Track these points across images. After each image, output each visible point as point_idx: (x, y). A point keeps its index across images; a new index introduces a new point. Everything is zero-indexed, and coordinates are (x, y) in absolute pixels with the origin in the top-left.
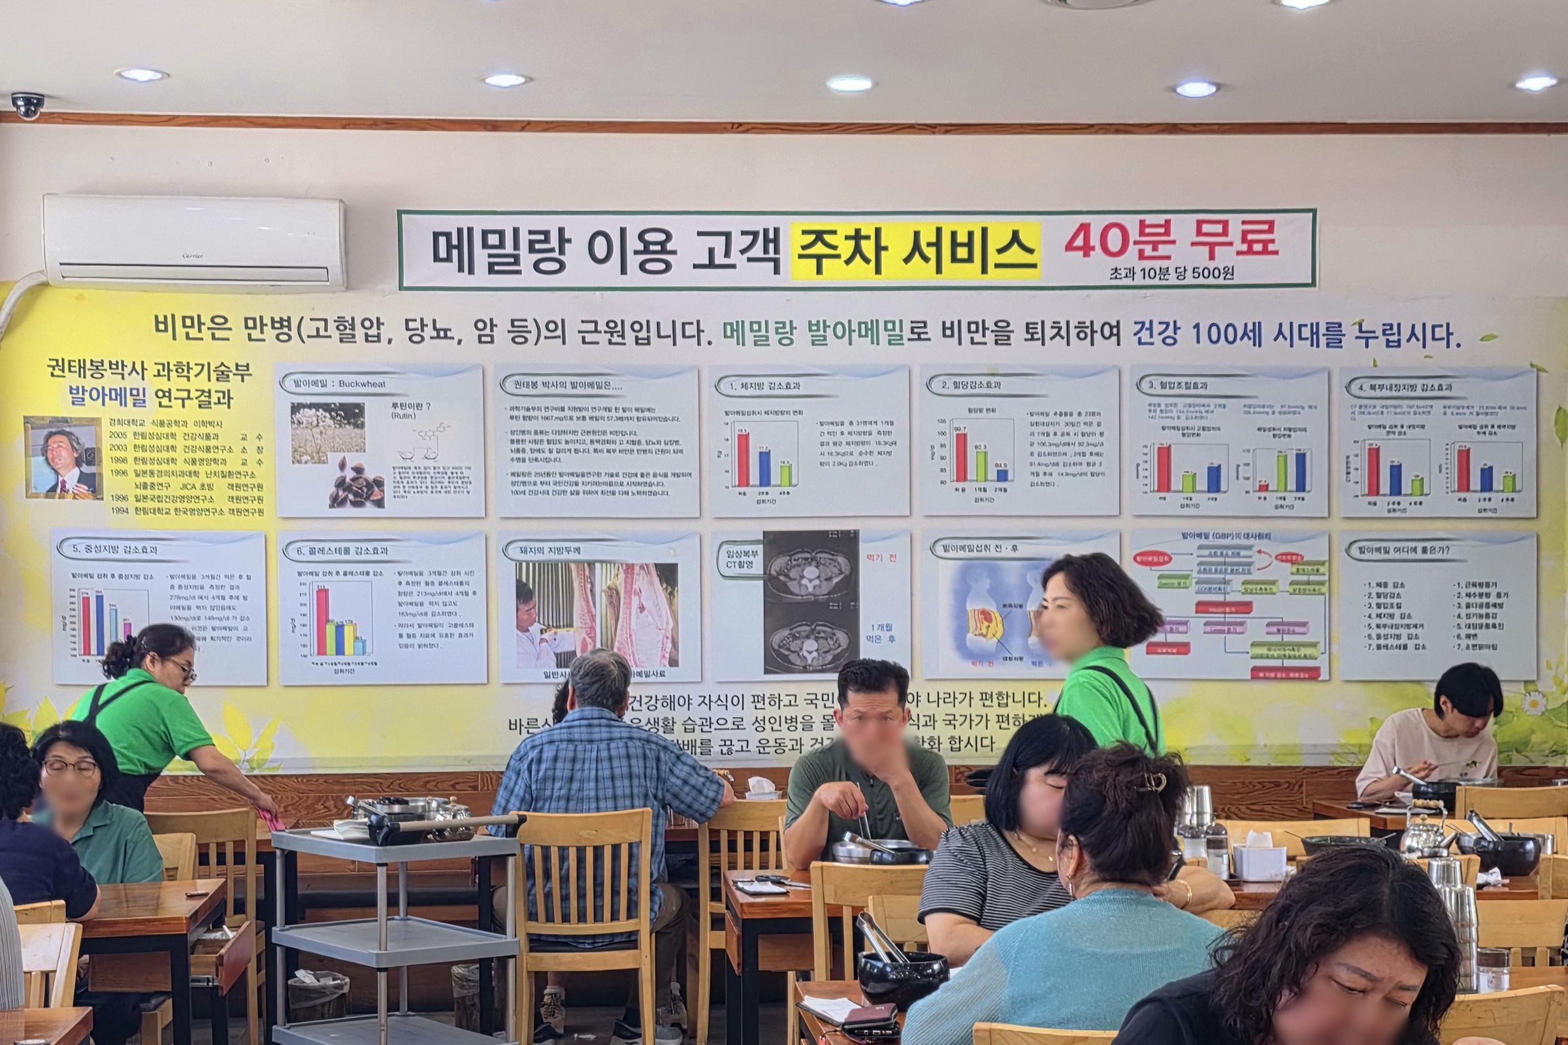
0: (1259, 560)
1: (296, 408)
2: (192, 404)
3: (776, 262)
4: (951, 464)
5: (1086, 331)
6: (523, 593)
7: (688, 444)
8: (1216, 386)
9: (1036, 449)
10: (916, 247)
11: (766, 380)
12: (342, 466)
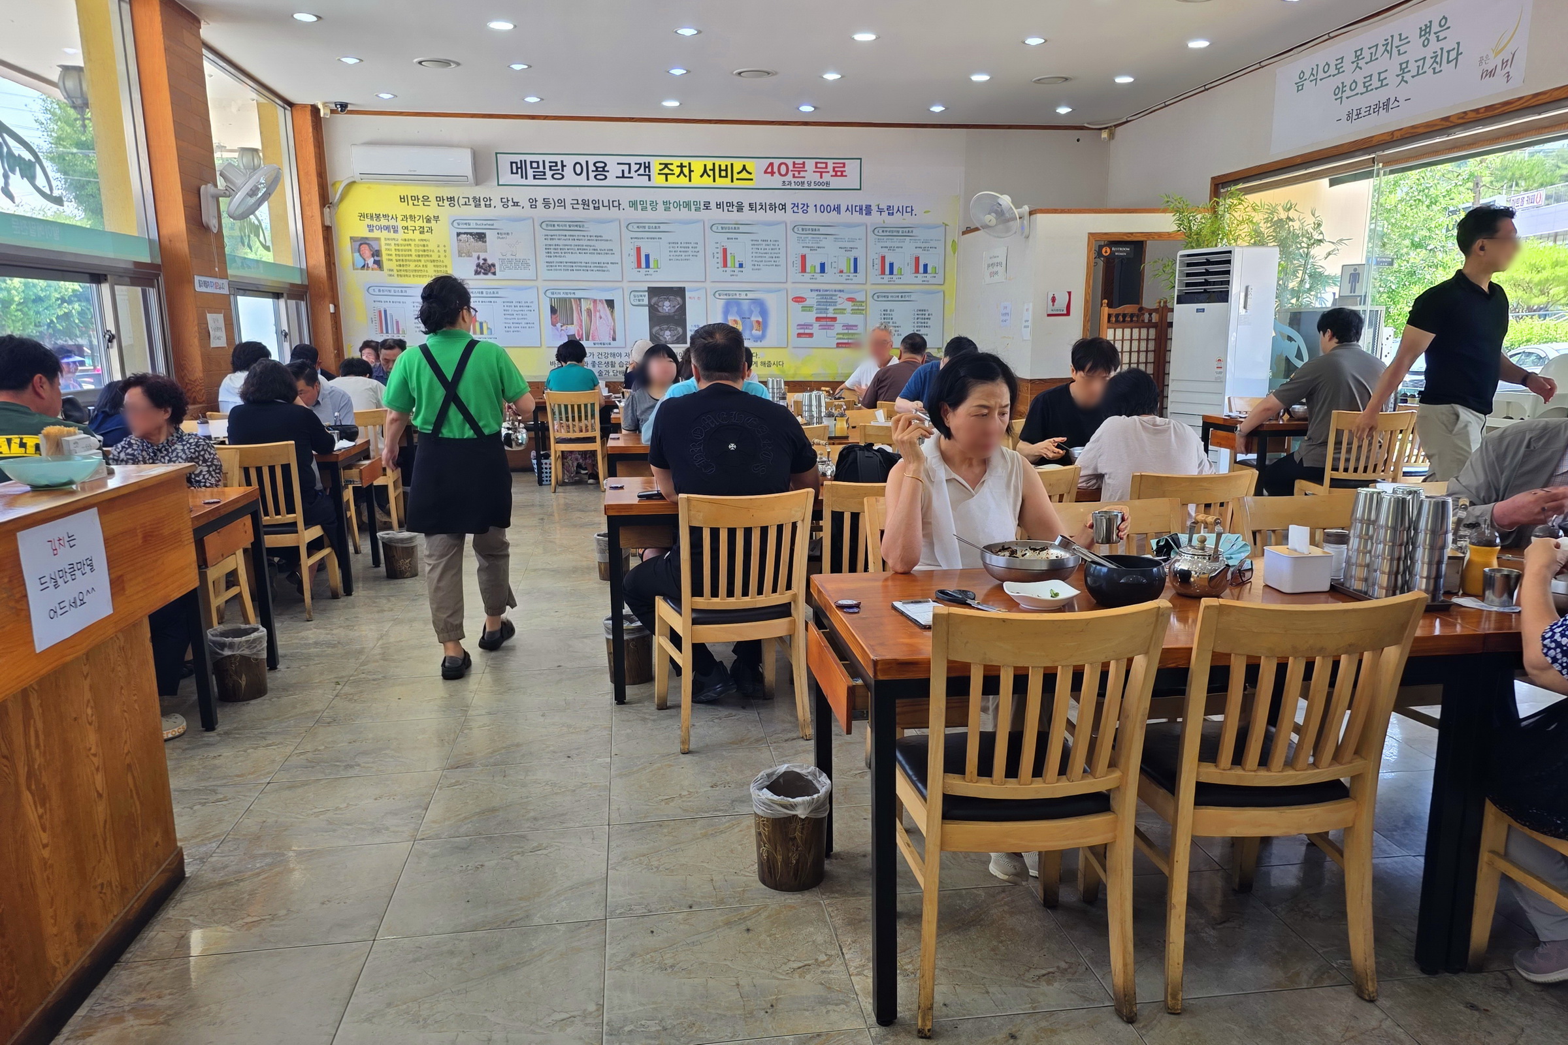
0: (840, 301)
1: (459, 234)
2: (417, 232)
3: (649, 176)
4: (721, 260)
5: (773, 207)
6: (553, 311)
7: (617, 250)
8: (823, 230)
9: (754, 255)
10: (705, 171)
11: (647, 225)
12: (478, 258)
